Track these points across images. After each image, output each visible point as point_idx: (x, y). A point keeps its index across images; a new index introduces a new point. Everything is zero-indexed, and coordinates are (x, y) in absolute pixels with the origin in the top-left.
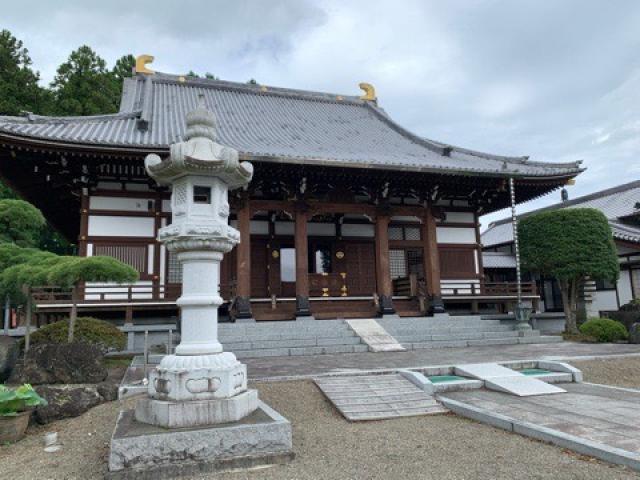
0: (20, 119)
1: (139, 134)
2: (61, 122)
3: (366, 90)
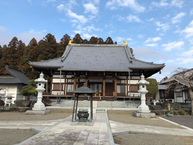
0: (40, 62)
1: (61, 62)
3: (125, 42)
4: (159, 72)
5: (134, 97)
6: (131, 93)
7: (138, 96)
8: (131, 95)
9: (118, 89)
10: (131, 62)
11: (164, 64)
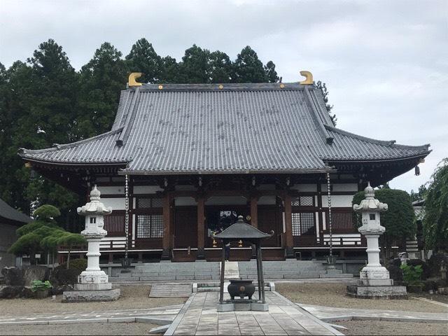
0: (53, 149)
1: (117, 148)
2: (75, 146)
3: (306, 76)
4: (414, 169)
5: (342, 245)
6: (333, 236)
7: (354, 243)
8: (335, 240)
9: (296, 224)
10: (330, 141)
11: (428, 145)
